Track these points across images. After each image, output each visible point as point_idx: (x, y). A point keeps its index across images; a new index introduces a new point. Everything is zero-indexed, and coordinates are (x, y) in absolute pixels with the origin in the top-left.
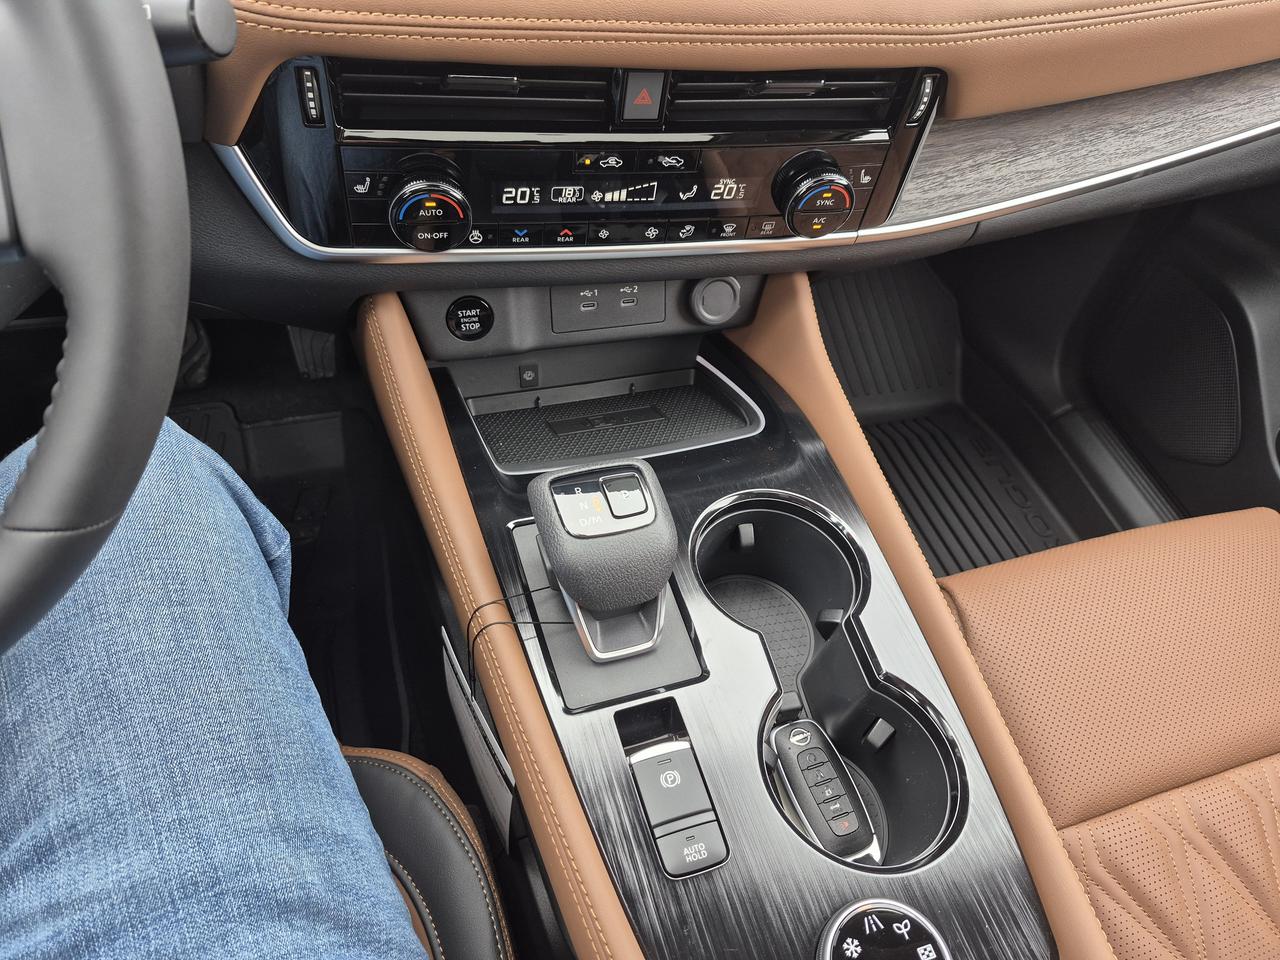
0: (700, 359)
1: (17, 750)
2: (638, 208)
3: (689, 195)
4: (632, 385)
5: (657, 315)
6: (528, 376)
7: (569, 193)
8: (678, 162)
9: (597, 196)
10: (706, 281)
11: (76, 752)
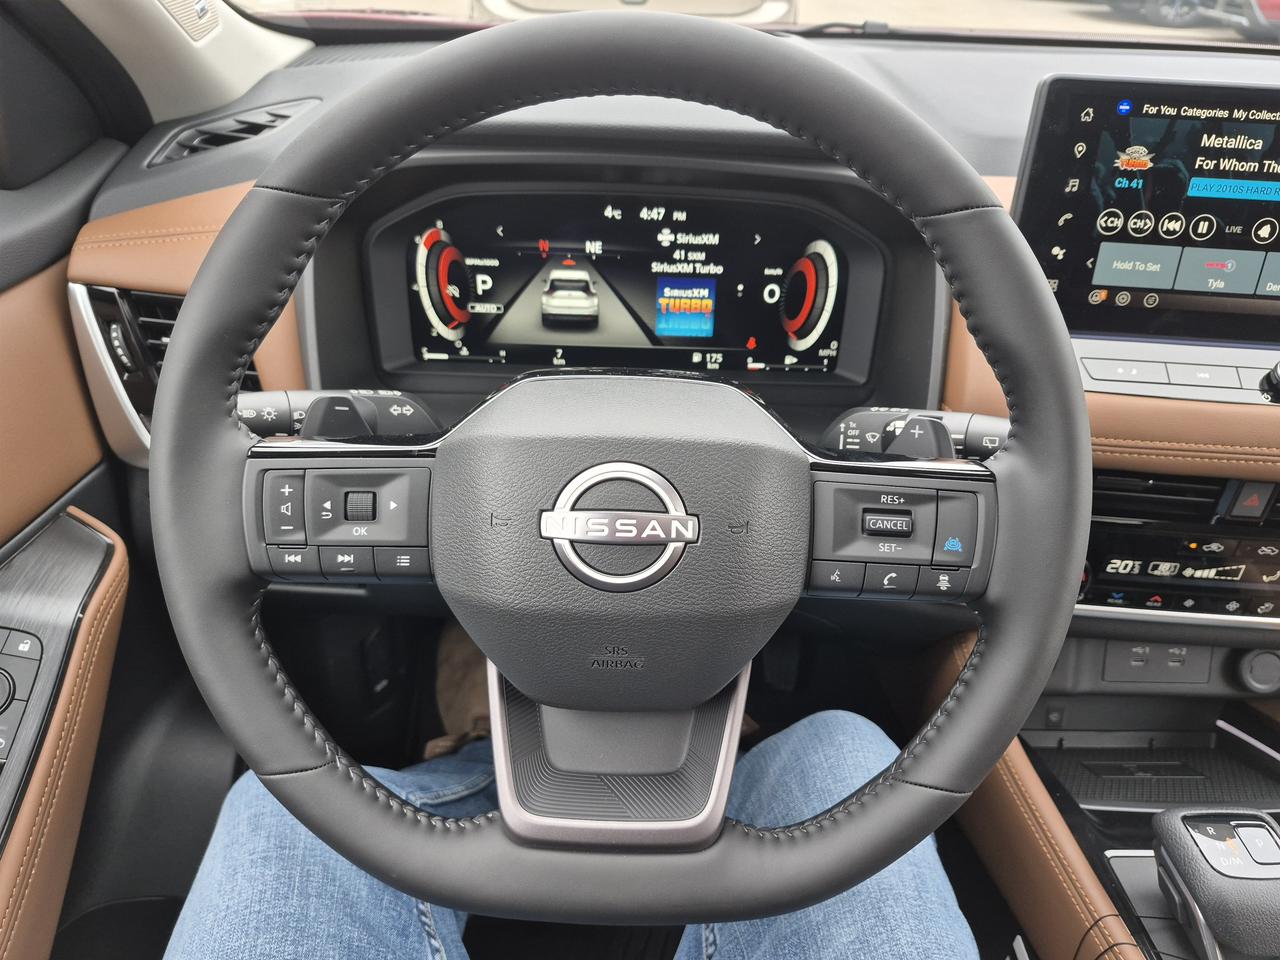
0: (1221, 724)
1: (819, 943)
2: (1220, 585)
3: (1271, 578)
4: (1152, 740)
5: (1199, 676)
6: (1054, 717)
7: (1165, 569)
8: (1273, 551)
9: (1188, 572)
10: (1255, 652)
11: (865, 954)
